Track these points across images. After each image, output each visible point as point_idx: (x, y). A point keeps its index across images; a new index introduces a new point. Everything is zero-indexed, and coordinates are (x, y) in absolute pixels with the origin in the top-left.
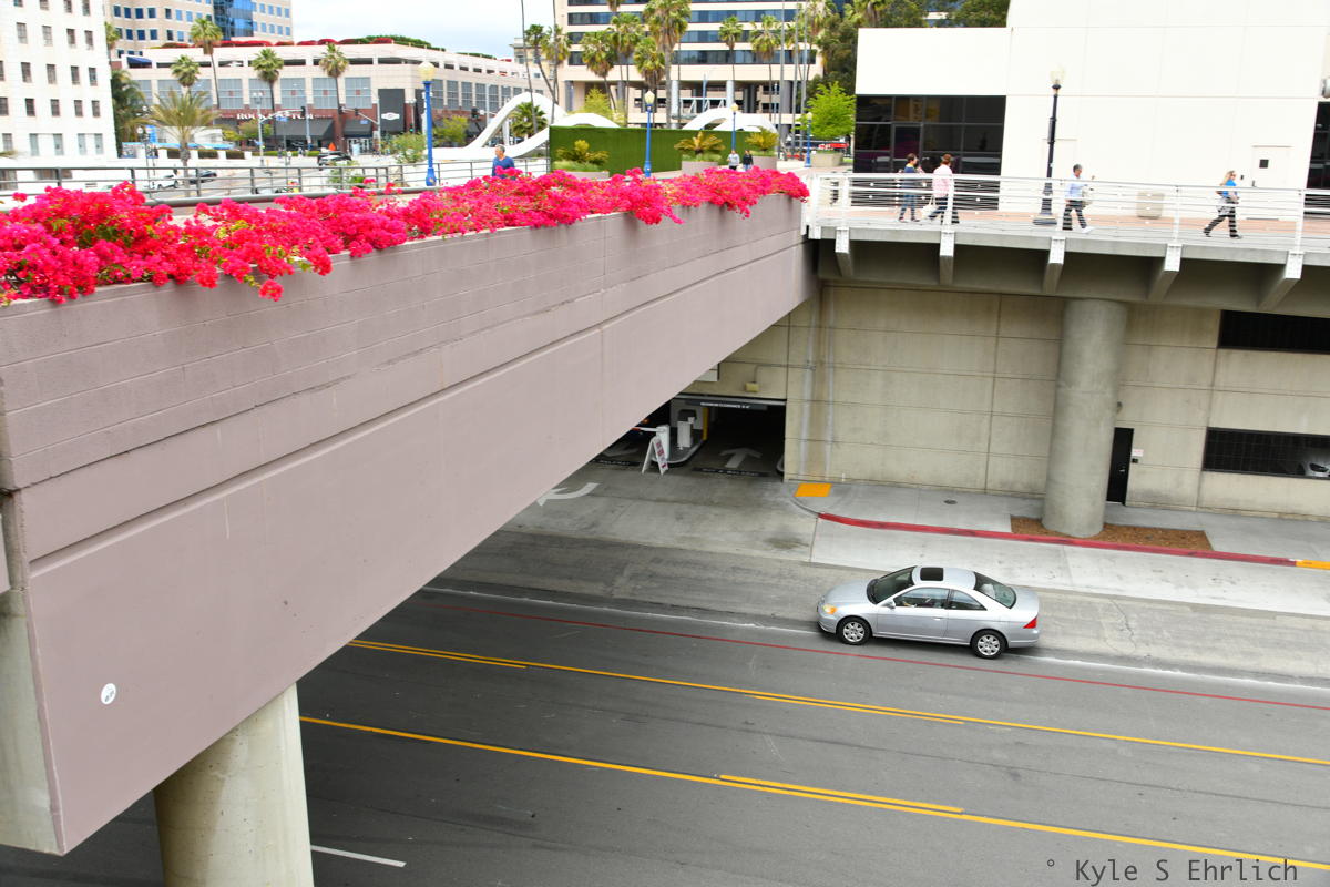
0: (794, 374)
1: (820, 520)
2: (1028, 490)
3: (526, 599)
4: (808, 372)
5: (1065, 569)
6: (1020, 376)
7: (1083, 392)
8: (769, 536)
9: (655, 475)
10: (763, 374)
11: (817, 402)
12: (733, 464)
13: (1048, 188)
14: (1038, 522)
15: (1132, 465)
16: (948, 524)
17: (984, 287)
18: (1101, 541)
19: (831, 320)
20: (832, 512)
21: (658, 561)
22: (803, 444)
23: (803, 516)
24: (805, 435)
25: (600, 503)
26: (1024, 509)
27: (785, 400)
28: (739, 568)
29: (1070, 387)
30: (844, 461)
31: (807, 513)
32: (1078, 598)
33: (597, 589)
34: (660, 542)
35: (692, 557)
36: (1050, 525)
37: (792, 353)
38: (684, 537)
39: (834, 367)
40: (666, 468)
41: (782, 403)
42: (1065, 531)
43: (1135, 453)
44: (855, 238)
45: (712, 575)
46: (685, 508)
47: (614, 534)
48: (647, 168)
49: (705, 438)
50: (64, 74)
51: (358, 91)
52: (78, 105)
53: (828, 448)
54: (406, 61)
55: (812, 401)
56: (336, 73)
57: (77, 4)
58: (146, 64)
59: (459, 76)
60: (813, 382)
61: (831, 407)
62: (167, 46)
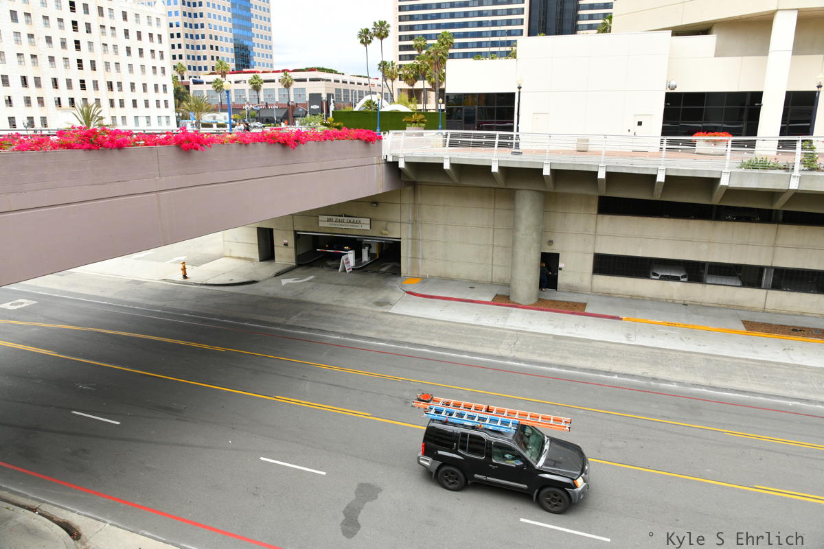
0: (404, 226)
1: (406, 294)
4: (410, 226)
5: (506, 319)
6: (505, 228)
7: (523, 235)
8: (376, 300)
9: (344, 273)
10: (390, 226)
11: (414, 239)
12: (383, 269)
14: (508, 297)
15: (559, 271)
16: (463, 297)
19: (420, 200)
20: (413, 291)
21: (317, 309)
23: (399, 292)
24: (410, 255)
26: (503, 292)
27: (401, 238)
28: (351, 314)
30: (429, 267)
31: (402, 291)
33: (280, 321)
34: (324, 302)
35: (334, 308)
36: (512, 299)
37: (403, 216)
38: (338, 300)
39: (421, 223)
40: (351, 270)
41: (399, 240)
42: (518, 302)
43: (561, 265)
45: (337, 316)
46: (347, 288)
47: (307, 298)
49: (377, 257)
50: (151, 88)
51: (300, 95)
52: (158, 102)
53: (420, 262)
54: (323, 80)
55: (412, 239)
56: (287, 86)
57: (157, 55)
58: (201, 83)
59: (350, 87)
60: (412, 230)
61: (421, 242)
62: (211, 74)
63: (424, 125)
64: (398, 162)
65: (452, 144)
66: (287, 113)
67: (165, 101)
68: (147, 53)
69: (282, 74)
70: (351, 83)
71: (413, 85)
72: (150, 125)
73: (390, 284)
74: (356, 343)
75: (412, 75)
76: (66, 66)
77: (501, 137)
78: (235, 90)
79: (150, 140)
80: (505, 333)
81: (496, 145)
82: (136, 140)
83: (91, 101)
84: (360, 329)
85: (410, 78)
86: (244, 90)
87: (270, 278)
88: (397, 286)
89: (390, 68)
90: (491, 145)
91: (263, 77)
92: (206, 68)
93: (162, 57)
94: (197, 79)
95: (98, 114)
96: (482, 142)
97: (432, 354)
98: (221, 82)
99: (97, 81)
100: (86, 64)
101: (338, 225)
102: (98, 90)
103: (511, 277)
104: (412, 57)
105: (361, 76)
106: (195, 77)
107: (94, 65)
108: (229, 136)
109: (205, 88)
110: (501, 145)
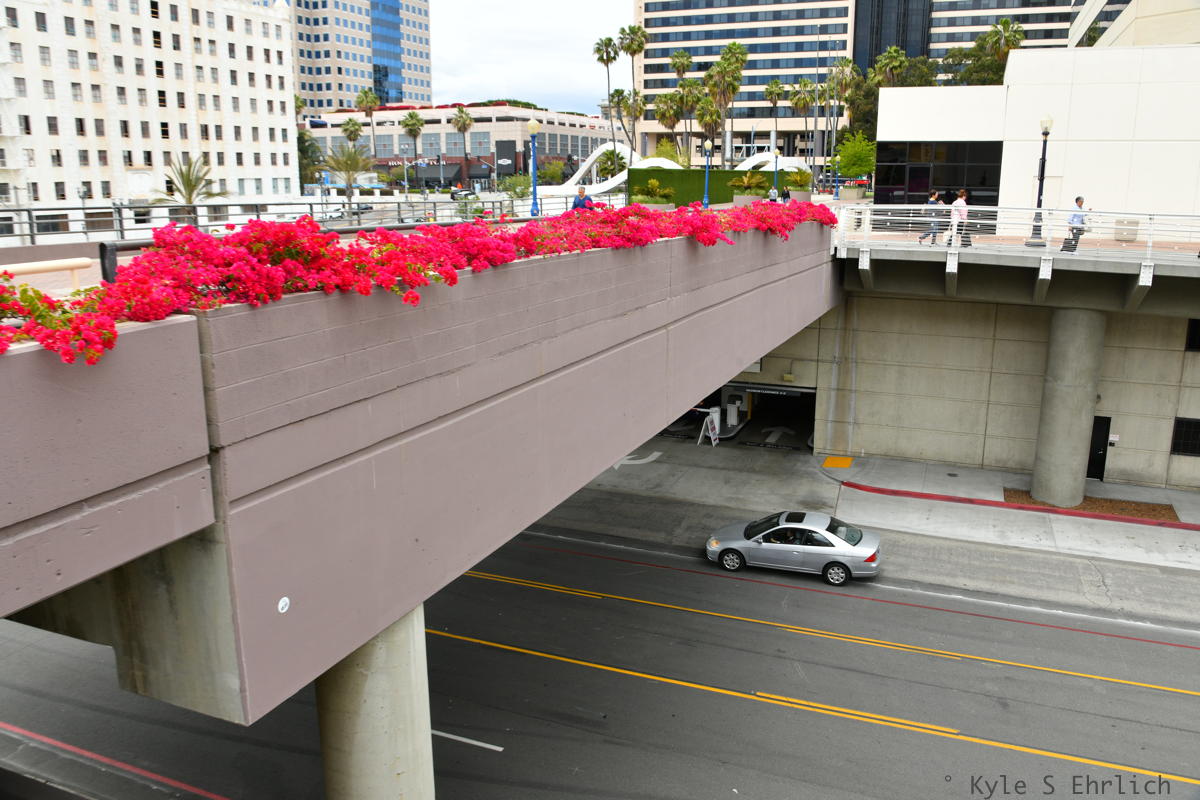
0: (823, 367)
1: (843, 486)
2: (1018, 467)
3: (603, 544)
4: (835, 366)
5: (1050, 534)
6: (1013, 372)
7: (1067, 386)
10: (798, 367)
11: (842, 390)
12: (771, 439)
13: (1038, 217)
14: (1028, 493)
15: (1109, 448)
16: (951, 493)
17: (982, 298)
18: (1081, 511)
19: (855, 324)
20: (852, 481)
22: (829, 425)
23: (828, 483)
24: (831, 418)
26: (1015, 483)
27: (815, 388)
29: (1056, 381)
30: (862, 439)
31: (832, 481)
32: (1062, 558)
36: (1038, 496)
37: (822, 349)
39: (856, 363)
41: (813, 391)
42: (1051, 502)
43: (1112, 438)
44: (875, 257)
46: (731, 474)
47: (674, 494)
48: (706, 201)
49: (749, 417)
50: (264, 134)
51: (480, 143)
52: (274, 156)
53: (851, 427)
54: (518, 119)
55: (838, 389)
56: (463, 129)
57: (275, 82)
58: (323, 125)
59: (559, 131)
60: (839, 374)
61: (853, 395)
62: (339, 111)
66: (460, 171)
67: (285, 154)
68: (260, 80)
69: (455, 110)
70: (560, 124)
71: (672, 127)
72: (262, 192)
76: (142, 101)
83: (195, 157)
85: (668, 115)
86: (390, 137)
88: (816, 470)
91: (424, 115)
92: (329, 103)
93: (282, 85)
94: (316, 119)
95: (204, 176)
98: (355, 124)
100: (171, 99)
102: (187, 138)
103: (1037, 457)
104: (664, 84)
105: (573, 114)
106: (313, 117)
107: (183, 99)
109: (327, 133)
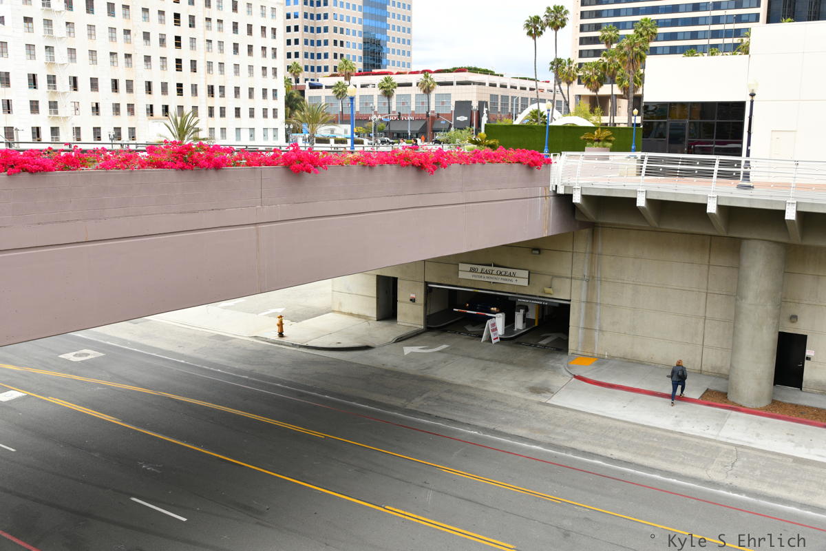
0: (576, 283)
1: (574, 379)
4: (584, 283)
5: (721, 425)
6: (724, 293)
7: (751, 304)
8: (531, 385)
9: (490, 344)
10: (556, 283)
11: (590, 303)
12: (544, 342)
13: (747, 163)
14: (724, 395)
15: (806, 362)
18: (767, 412)
19: (599, 250)
20: (584, 375)
21: (449, 391)
22: (580, 331)
23: (564, 376)
24: (582, 325)
25: (442, 356)
26: (717, 386)
27: (570, 301)
28: (496, 401)
30: (606, 344)
31: (568, 374)
32: (714, 444)
33: (398, 402)
34: (460, 382)
35: (472, 392)
36: (731, 397)
37: (575, 270)
38: (478, 380)
39: (601, 280)
40: (498, 340)
41: (567, 303)
42: (739, 402)
43: (808, 353)
44: (585, 193)
45: (475, 403)
48: (546, 150)
49: (536, 325)
50: (258, 93)
51: (443, 103)
52: (265, 111)
53: (596, 334)
54: (474, 83)
55: (587, 302)
56: (427, 91)
57: (269, 52)
58: (319, 87)
59: (510, 93)
60: (588, 290)
61: (598, 307)
62: (332, 75)
63: (610, 145)
64: (571, 196)
65: (649, 172)
66: (425, 126)
67: (274, 109)
68: (257, 50)
69: (422, 76)
70: (512, 87)
71: (596, 90)
72: (254, 139)
73: (551, 363)
74: (500, 443)
75: (596, 78)
76: (163, 67)
77: (722, 164)
78: (361, 96)
79: (253, 158)
80: (718, 448)
81: (715, 175)
82: (237, 159)
83: (188, 110)
84: (506, 423)
85: (592, 80)
86: (372, 96)
87: (389, 343)
88: (562, 366)
89: (566, 68)
90: (709, 174)
91: (397, 79)
92: (326, 69)
93: (275, 55)
94: (315, 82)
95: (195, 124)
96: (694, 170)
97: (607, 468)
98: (344, 86)
99: (196, 85)
100: (186, 65)
101: (485, 278)
102: (196, 95)
103: (731, 365)
104: (597, 53)
105: (525, 79)
106: (313, 80)
107: (195, 66)
108: (350, 156)
109: (323, 93)
110: (722, 175)
